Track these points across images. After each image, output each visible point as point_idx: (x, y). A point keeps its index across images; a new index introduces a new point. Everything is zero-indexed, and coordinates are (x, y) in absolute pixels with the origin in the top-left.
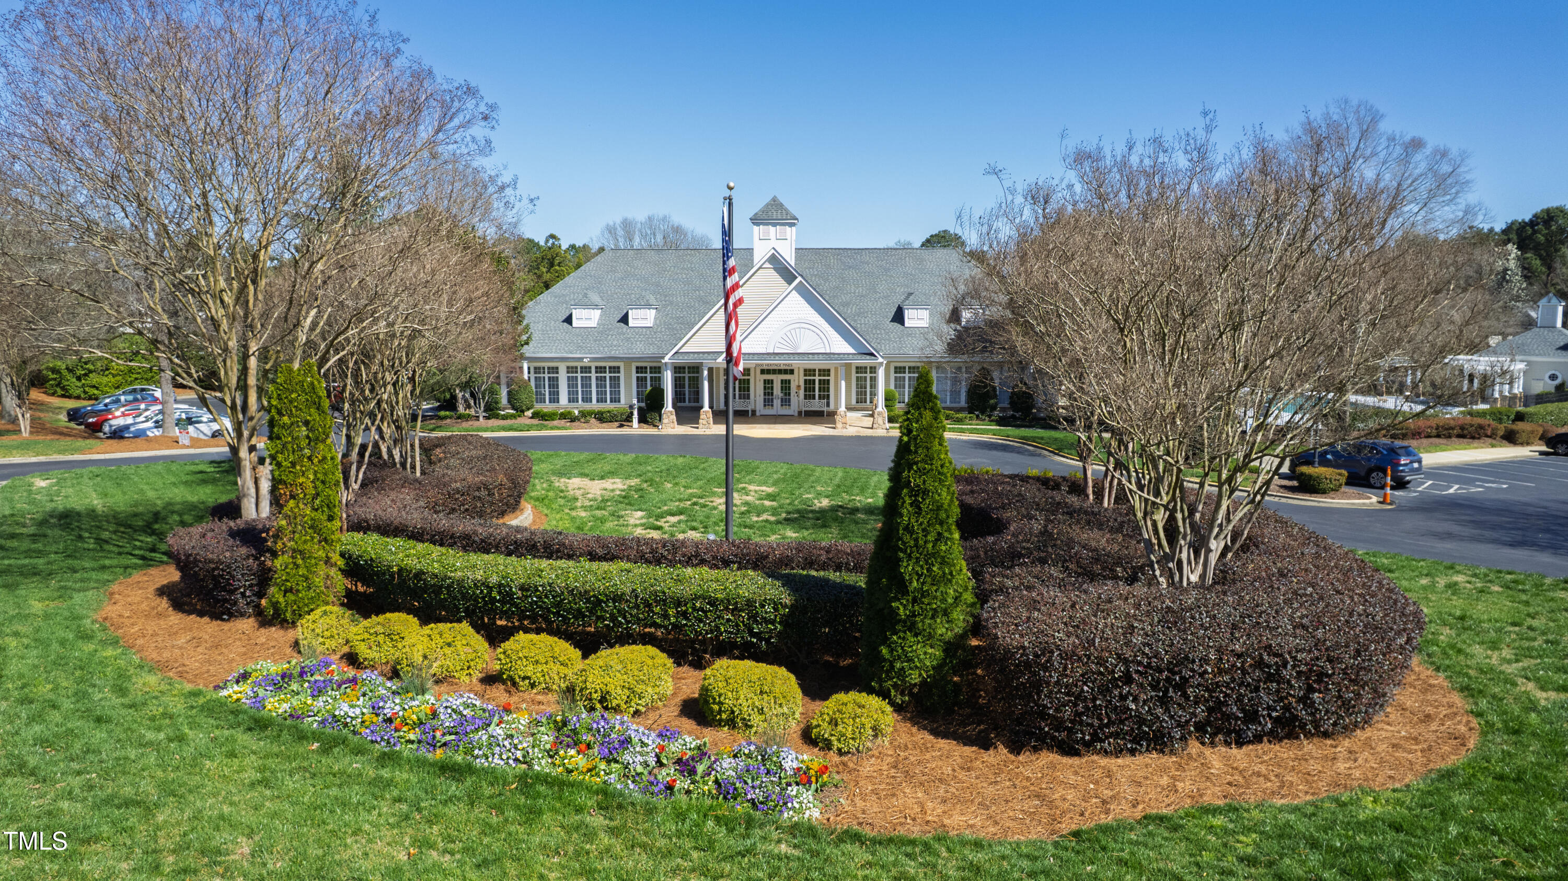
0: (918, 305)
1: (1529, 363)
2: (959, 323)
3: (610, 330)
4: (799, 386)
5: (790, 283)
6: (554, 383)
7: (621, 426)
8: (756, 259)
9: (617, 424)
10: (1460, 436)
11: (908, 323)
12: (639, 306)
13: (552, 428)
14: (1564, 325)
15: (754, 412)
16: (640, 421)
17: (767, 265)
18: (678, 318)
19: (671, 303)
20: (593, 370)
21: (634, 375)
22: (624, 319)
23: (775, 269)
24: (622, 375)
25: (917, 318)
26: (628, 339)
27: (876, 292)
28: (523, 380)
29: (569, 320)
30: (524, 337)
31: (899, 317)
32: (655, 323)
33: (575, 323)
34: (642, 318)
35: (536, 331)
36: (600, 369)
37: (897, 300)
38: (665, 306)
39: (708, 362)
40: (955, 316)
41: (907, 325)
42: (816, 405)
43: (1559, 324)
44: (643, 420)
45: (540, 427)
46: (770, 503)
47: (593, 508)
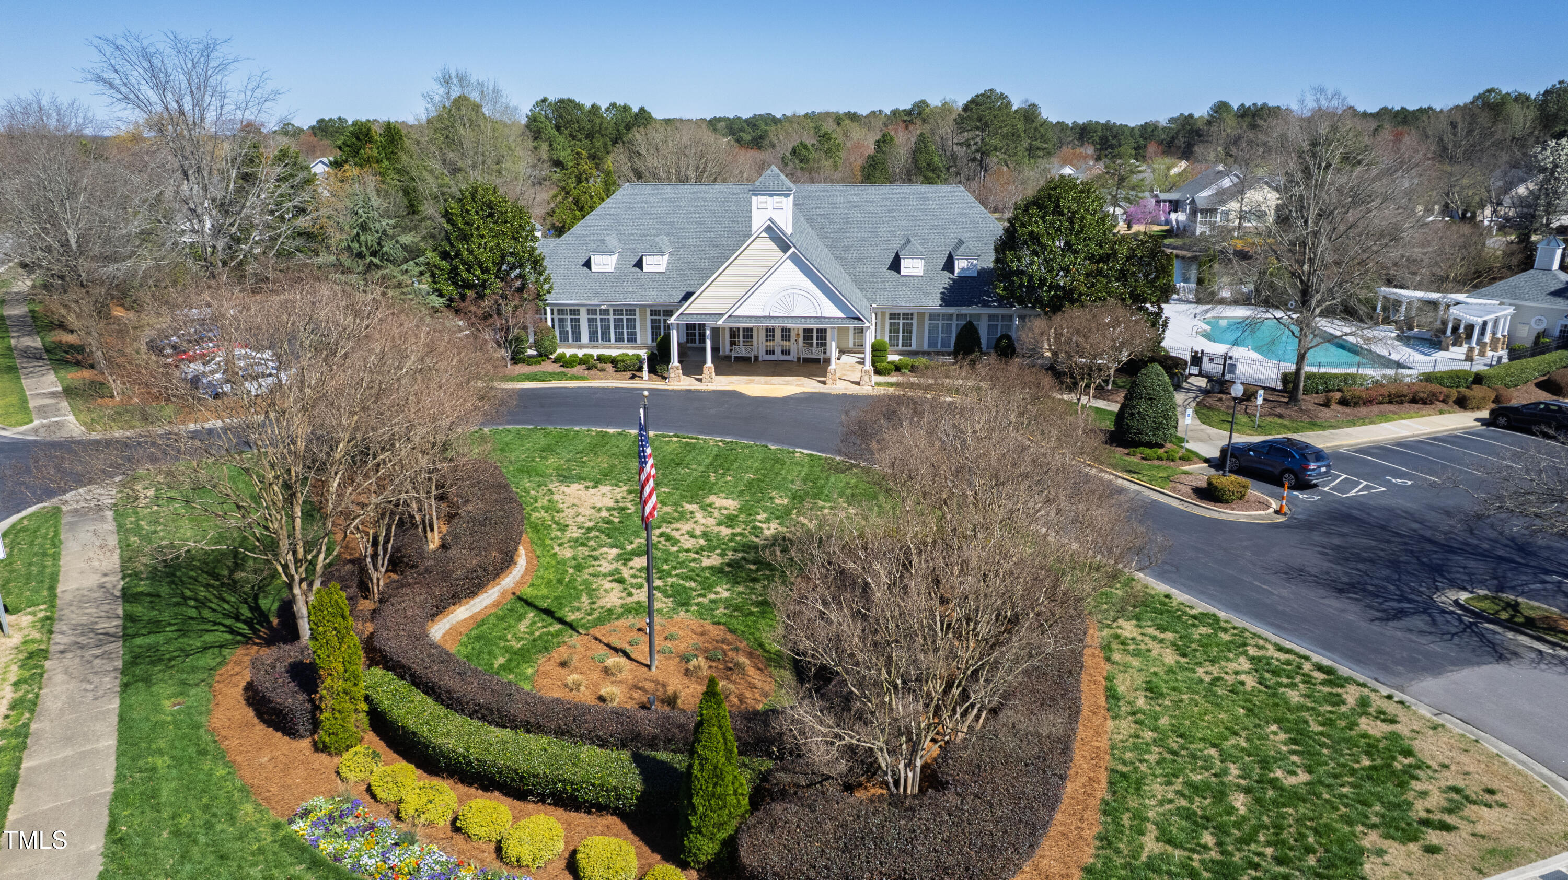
0: (914, 255)
1: (1517, 307)
2: (952, 272)
3: (625, 275)
4: (798, 335)
5: (785, 251)
6: (576, 324)
7: (633, 377)
8: (754, 229)
9: (629, 374)
10: (1414, 401)
11: (904, 272)
12: (652, 253)
13: (571, 378)
14: (1562, 267)
15: (756, 358)
16: (650, 372)
17: (764, 234)
18: (689, 263)
19: (684, 246)
20: (611, 312)
21: (649, 318)
22: (639, 264)
23: (771, 238)
24: (637, 317)
25: (912, 267)
26: (642, 286)
27: (877, 236)
28: (547, 327)
29: (588, 264)
30: (546, 287)
31: (895, 265)
32: (668, 269)
33: (594, 268)
34: (655, 264)
35: (556, 280)
36: (617, 312)
37: (897, 244)
38: (678, 249)
39: (710, 323)
40: (949, 265)
41: (902, 273)
42: (814, 353)
43: (1556, 265)
44: (652, 371)
45: (561, 376)
46: (725, 532)
47: (578, 542)
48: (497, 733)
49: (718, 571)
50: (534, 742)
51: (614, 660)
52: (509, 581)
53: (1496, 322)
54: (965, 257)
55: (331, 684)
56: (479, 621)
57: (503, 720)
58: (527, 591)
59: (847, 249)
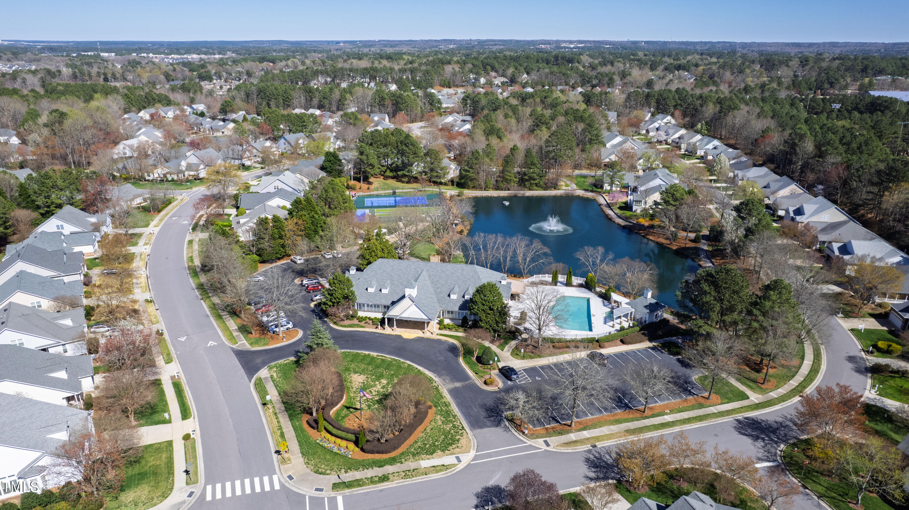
0: (454, 293)
1: (635, 310)
2: (464, 299)
3: (377, 293)
5: (413, 303)
6: (364, 307)
9: (375, 327)
12: (384, 288)
13: (361, 327)
16: (380, 327)
18: (394, 290)
19: (394, 284)
21: (383, 308)
22: (381, 290)
23: (409, 299)
24: (380, 307)
25: (453, 297)
26: (381, 298)
27: (447, 284)
29: (367, 289)
31: (449, 295)
32: (388, 292)
33: (369, 291)
34: (384, 291)
37: (452, 286)
38: (392, 285)
39: (395, 317)
41: (451, 298)
43: (649, 297)
45: (358, 326)
46: (382, 390)
47: (355, 392)
48: (340, 432)
49: (377, 401)
50: (344, 433)
51: (356, 420)
52: (342, 402)
53: (631, 313)
54: (468, 295)
55: (320, 424)
56: (337, 410)
57: (340, 430)
58: (346, 405)
59: (438, 288)
